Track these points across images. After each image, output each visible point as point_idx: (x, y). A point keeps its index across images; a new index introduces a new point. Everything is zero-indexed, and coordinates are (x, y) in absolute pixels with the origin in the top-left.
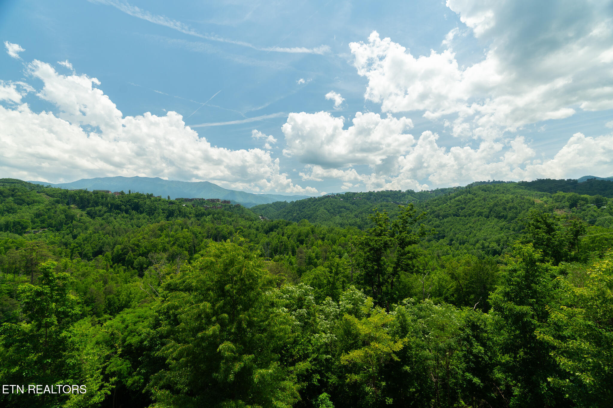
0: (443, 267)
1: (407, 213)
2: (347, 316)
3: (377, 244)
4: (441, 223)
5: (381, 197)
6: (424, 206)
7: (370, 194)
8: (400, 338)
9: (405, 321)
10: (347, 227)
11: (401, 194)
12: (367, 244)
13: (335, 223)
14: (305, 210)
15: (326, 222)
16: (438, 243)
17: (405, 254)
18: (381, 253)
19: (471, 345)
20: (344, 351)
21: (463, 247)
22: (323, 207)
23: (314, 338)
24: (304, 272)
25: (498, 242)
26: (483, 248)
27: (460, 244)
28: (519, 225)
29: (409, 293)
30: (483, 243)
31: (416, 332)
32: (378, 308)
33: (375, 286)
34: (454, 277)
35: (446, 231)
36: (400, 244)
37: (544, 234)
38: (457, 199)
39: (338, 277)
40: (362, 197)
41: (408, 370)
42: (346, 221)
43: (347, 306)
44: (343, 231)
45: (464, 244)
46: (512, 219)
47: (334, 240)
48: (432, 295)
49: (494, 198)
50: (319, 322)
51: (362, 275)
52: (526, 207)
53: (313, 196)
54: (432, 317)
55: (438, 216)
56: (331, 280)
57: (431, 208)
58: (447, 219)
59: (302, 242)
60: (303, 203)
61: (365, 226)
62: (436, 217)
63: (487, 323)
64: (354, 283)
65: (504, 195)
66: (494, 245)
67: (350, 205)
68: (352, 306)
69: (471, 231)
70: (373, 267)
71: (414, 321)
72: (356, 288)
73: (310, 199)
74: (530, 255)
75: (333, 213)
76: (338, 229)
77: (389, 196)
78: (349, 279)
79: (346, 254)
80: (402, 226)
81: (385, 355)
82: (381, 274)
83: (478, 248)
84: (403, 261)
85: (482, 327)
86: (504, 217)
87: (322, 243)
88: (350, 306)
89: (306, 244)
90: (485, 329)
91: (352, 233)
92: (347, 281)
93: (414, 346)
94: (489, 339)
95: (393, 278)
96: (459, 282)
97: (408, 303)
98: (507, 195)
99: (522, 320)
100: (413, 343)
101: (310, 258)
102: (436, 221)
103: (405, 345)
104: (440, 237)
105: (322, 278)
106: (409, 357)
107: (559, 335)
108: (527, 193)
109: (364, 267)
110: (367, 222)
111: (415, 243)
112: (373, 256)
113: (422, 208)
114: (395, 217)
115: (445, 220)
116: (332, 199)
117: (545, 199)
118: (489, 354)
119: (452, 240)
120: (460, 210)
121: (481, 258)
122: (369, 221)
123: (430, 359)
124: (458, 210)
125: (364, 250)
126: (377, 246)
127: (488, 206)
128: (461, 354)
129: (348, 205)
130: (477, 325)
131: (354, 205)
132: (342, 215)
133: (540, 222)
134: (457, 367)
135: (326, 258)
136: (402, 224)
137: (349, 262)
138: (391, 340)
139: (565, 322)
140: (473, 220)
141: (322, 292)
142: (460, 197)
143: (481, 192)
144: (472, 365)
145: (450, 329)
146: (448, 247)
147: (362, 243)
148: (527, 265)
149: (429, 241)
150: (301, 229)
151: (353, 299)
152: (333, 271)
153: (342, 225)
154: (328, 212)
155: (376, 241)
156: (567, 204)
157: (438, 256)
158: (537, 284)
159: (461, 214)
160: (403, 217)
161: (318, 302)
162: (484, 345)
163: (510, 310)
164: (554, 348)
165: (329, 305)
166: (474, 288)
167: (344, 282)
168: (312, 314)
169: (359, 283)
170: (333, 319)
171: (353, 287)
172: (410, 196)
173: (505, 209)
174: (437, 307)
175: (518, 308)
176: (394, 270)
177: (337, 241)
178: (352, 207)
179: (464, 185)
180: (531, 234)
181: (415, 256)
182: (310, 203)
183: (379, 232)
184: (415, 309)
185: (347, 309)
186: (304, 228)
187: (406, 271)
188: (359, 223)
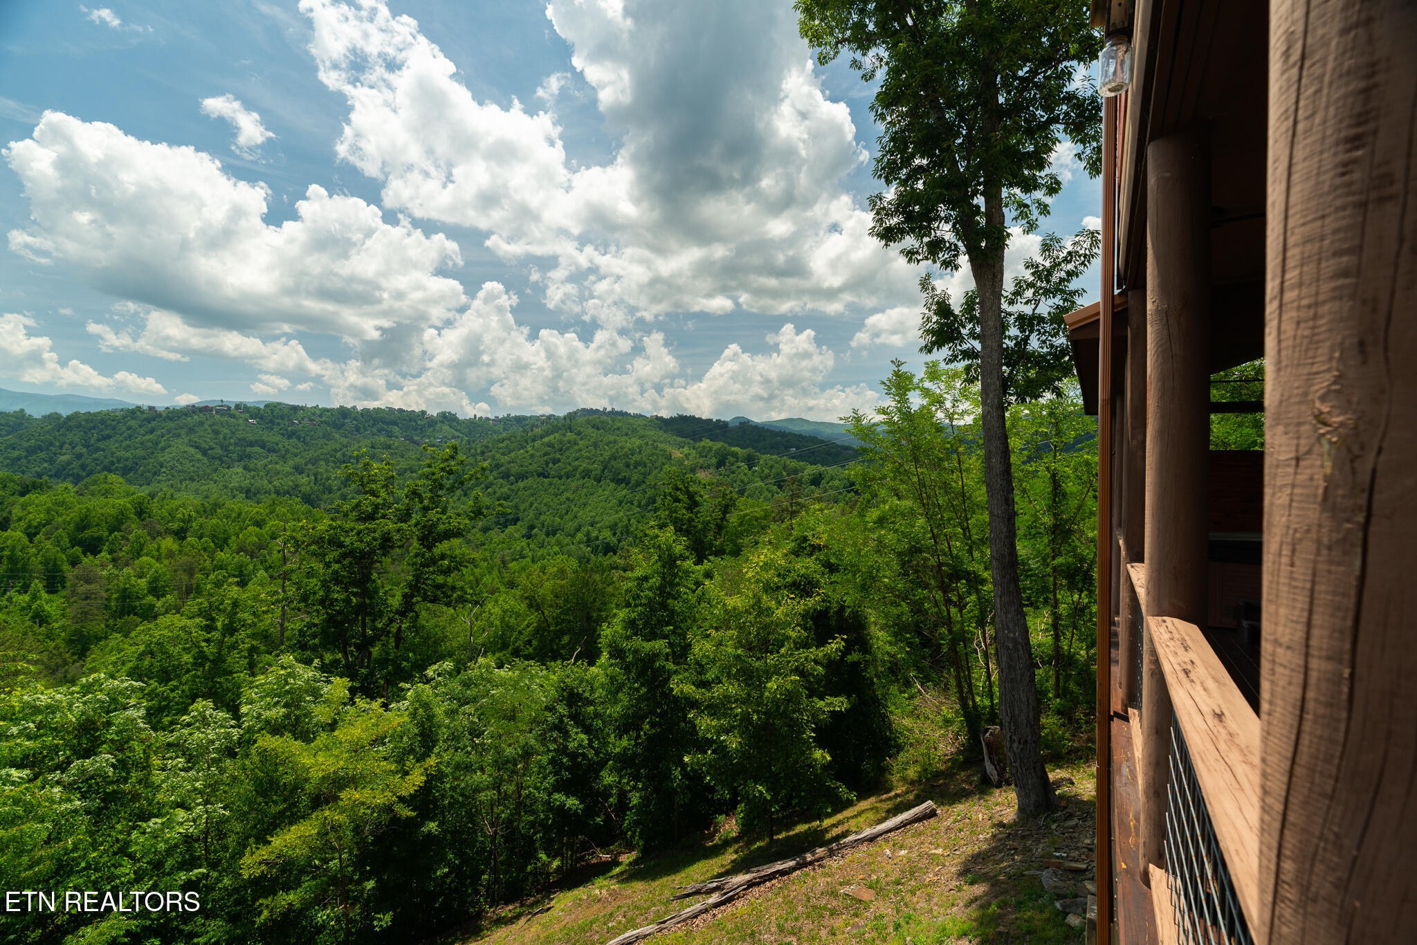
0: (511, 585)
1: (442, 465)
2: (268, 742)
3: (362, 541)
4: (512, 490)
5: (374, 425)
6: (479, 451)
7: (344, 413)
8: (418, 761)
9: (430, 718)
10: (267, 500)
11: (425, 422)
12: (335, 543)
13: (226, 487)
14: (112, 445)
15: (194, 485)
16: (503, 535)
17: (433, 561)
18: (373, 562)
19: (566, 735)
20: (252, 840)
21: (553, 541)
22: (186, 440)
23: (144, 833)
24: (99, 639)
25: (613, 528)
26: (589, 541)
27: (547, 535)
28: (647, 496)
29: (435, 652)
30: (588, 531)
31: (455, 737)
32: (361, 703)
33: (352, 648)
34: (534, 604)
35: (522, 507)
36: (422, 539)
37: (684, 511)
38: (546, 440)
39: (233, 639)
40: (318, 419)
41: (433, 830)
42: (266, 482)
43: (267, 714)
44: (253, 509)
45: (554, 535)
46: (638, 484)
47: (221, 536)
48: (488, 649)
49: (610, 442)
50: (163, 781)
51: (315, 625)
52: (658, 464)
53: (145, 403)
54: (493, 695)
55: (506, 476)
56: (210, 650)
57: (493, 458)
58: (525, 482)
59: (92, 547)
60: (103, 422)
61: (325, 497)
62: (503, 478)
63: (596, 684)
64: (292, 649)
65: (627, 438)
66: (606, 534)
67: (279, 438)
68: (283, 710)
69: (569, 507)
70: (348, 601)
71: (451, 713)
72: (297, 660)
73: (135, 412)
74: (669, 548)
75: (220, 459)
76: (237, 504)
77: (395, 423)
78: (271, 642)
79: (262, 573)
80: (429, 495)
81: (375, 815)
82: (370, 614)
83: (579, 543)
84: (428, 579)
85: (587, 694)
86: (626, 481)
87: (175, 547)
88: (278, 712)
89: (111, 552)
90: (591, 698)
91: (284, 515)
92: (263, 648)
93: (448, 770)
94: (597, 715)
95: (402, 622)
96: (543, 613)
97: (439, 675)
98: (633, 440)
99: (652, 668)
100: (448, 764)
101: (125, 595)
102: (501, 487)
103: (427, 775)
104: (506, 521)
105: (175, 650)
106: (435, 800)
107: (701, 681)
108: (662, 439)
109: (322, 602)
110: (330, 485)
111: (457, 533)
112: (349, 572)
113: (474, 456)
114: (408, 474)
115: (521, 484)
116: (217, 417)
117: (686, 450)
118: (596, 744)
119: (532, 527)
120: (551, 465)
121: (583, 560)
122: (335, 484)
123: (483, 790)
124: (547, 463)
125: (325, 555)
126: (362, 546)
127: (601, 459)
128: (545, 759)
129: (272, 437)
130: (578, 693)
131: (294, 440)
132: (252, 466)
133: (680, 489)
134: (536, 788)
135: (191, 591)
136: (431, 491)
137: (276, 593)
138: (394, 773)
139: (712, 656)
140: (573, 485)
141: (172, 691)
142: (552, 436)
143: (590, 430)
144: (566, 775)
145: (526, 714)
146: (524, 543)
147: (319, 541)
148: (664, 567)
149: (485, 530)
150: (90, 505)
151: (288, 692)
152: (219, 624)
153: (250, 494)
154: (204, 453)
155: (359, 533)
156: (714, 461)
157: (504, 562)
158: (675, 599)
159: (553, 473)
160: (433, 474)
161: (159, 722)
162: (587, 730)
163: (636, 651)
164: (694, 704)
165: (204, 721)
166: (569, 621)
167: (253, 650)
168: (136, 765)
169: (303, 646)
170: (216, 761)
171: (288, 659)
172: (446, 427)
173: (628, 466)
174: (502, 672)
175: (647, 646)
176: (406, 603)
177: (234, 538)
178: (286, 443)
179: (561, 413)
180: (667, 513)
181: (458, 564)
182: (133, 423)
183: (370, 509)
184: (456, 686)
185: (267, 722)
186: (103, 500)
187: (433, 601)
188: (306, 489)
